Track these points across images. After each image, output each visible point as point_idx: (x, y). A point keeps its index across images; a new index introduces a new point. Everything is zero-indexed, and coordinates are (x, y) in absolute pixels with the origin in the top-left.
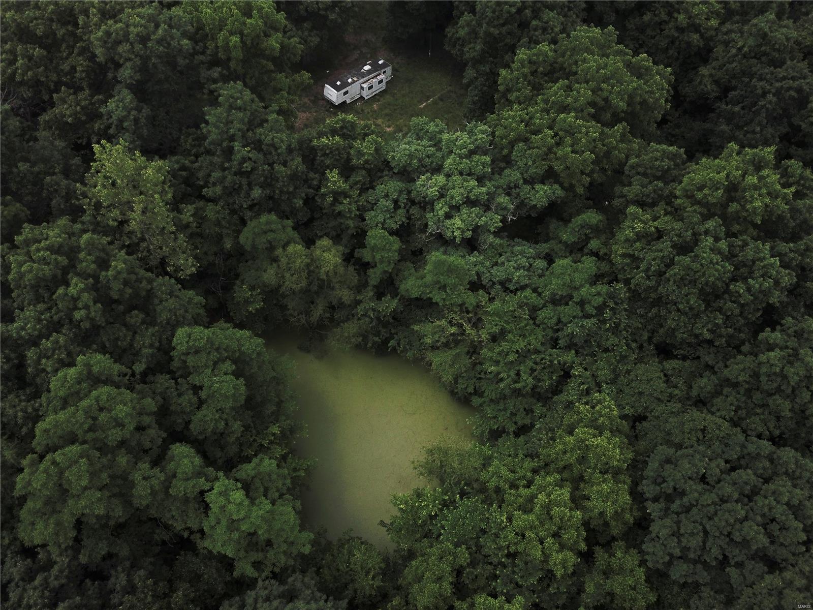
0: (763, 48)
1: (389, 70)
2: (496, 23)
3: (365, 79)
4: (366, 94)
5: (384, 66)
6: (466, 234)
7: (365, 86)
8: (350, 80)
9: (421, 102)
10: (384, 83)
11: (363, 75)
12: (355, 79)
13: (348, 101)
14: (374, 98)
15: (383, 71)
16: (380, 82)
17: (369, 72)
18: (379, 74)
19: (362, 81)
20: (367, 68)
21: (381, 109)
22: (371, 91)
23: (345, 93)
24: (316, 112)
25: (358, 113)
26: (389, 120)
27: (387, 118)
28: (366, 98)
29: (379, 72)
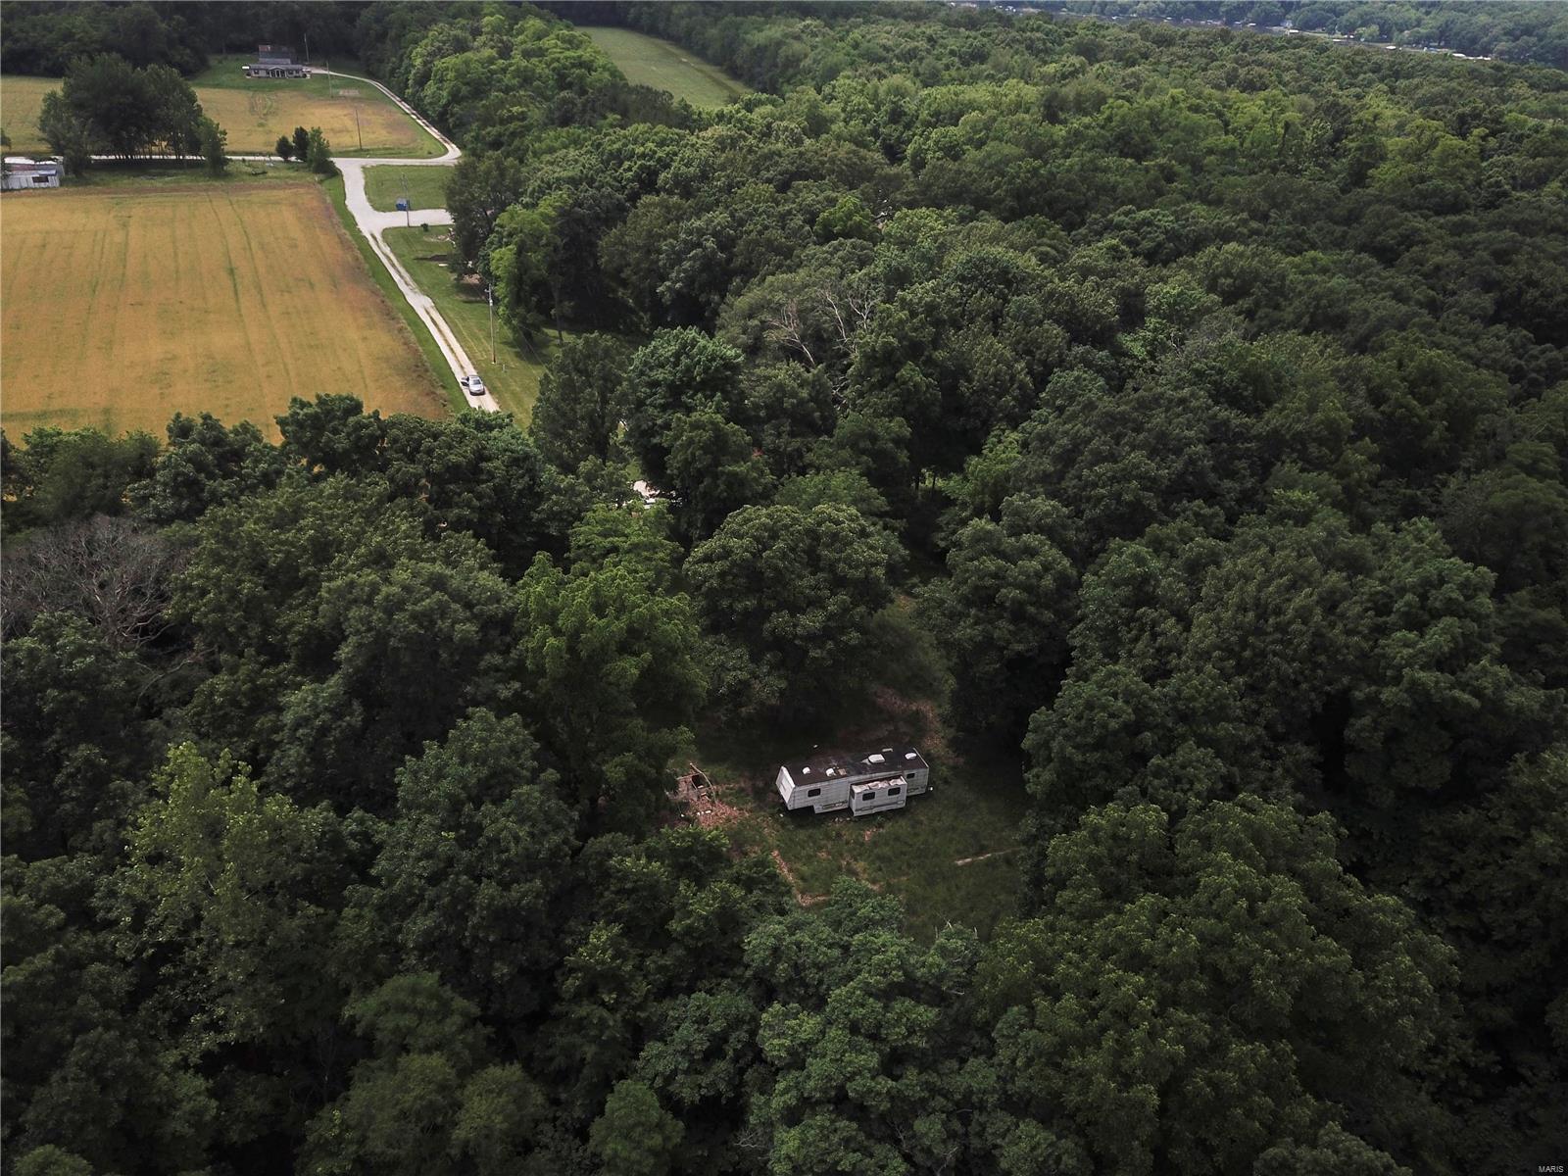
1: (923, 774)
3: (862, 777)
4: (857, 807)
5: (916, 764)
7: (858, 789)
8: (830, 772)
9: (963, 854)
10: (903, 795)
11: (861, 769)
12: (842, 772)
13: (818, 809)
14: (867, 819)
15: (906, 773)
16: (895, 791)
17: (877, 766)
18: (897, 777)
19: (855, 779)
20: (875, 758)
21: (875, 844)
22: (868, 803)
23: (812, 793)
24: (751, 811)
25: (828, 837)
26: (880, 869)
27: (878, 864)
28: (856, 814)
29: (898, 773)
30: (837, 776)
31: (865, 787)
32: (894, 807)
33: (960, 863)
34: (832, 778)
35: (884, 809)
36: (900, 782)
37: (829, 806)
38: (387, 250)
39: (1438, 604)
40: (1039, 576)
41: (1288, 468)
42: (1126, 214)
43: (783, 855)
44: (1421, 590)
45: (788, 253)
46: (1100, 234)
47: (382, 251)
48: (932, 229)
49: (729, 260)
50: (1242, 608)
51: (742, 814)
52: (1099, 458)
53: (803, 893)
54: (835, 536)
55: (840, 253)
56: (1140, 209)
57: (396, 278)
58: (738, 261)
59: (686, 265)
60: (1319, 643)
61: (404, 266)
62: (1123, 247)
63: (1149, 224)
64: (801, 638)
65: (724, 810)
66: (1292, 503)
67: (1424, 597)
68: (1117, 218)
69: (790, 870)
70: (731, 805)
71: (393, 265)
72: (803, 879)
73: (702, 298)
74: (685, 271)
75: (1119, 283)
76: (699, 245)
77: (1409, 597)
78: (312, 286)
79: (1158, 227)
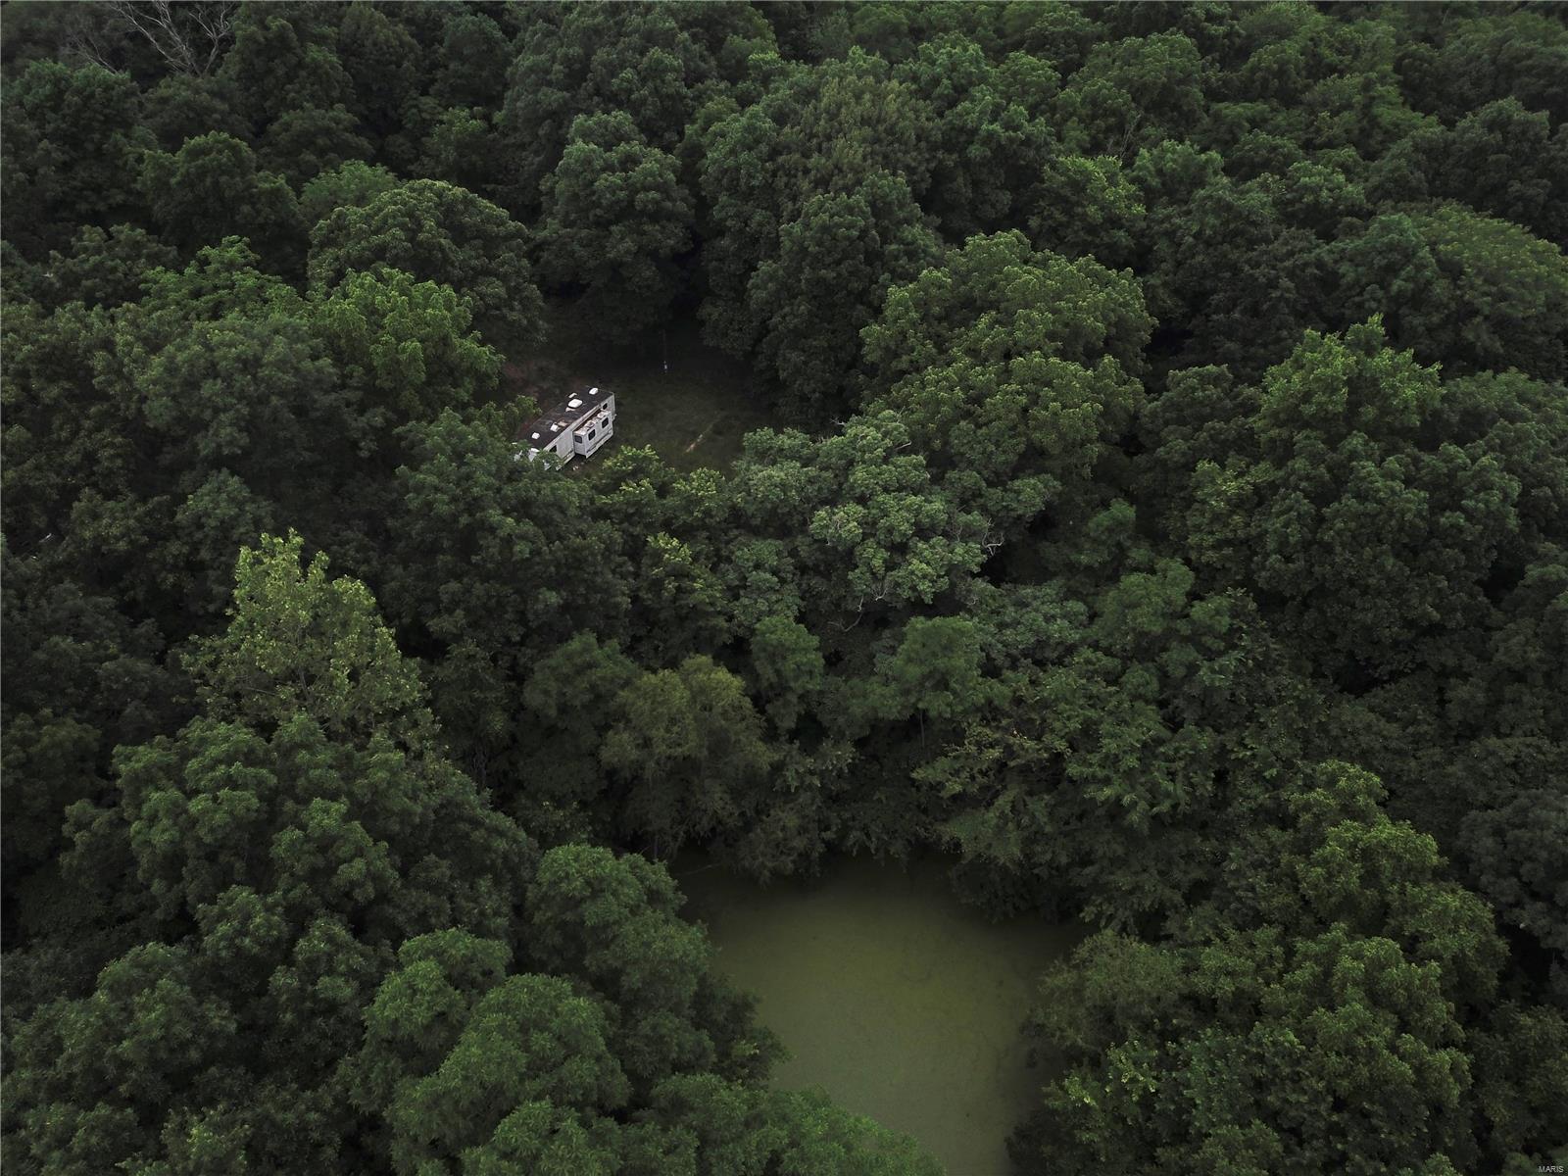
0: (1232, 226)
1: (611, 400)
2: (828, 260)
3: (579, 421)
4: (587, 448)
5: (600, 397)
6: (939, 584)
7: (582, 433)
8: (554, 428)
9: (685, 443)
10: (610, 425)
11: (573, 416)
12: (563, 424)
14: (601, 453)
15: (602, 405)
16: (605, 423)
17: (581, 410)
18: (599, 411)
19: (574, 425)
20: (575, 403)
23: (552, 451)
28: (589, 453)
29: (596, 408)
30: (562, 429)
31: (585, 428)
32: (612, 434)
34: (558, 432)
35: (604, 441)
36: (603, 416)
37: (566, 457)
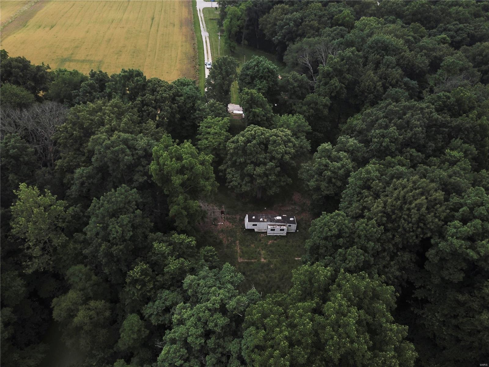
1: (293, 226)
3: (273, 223)
4: (270, 233)
5: (292, 222)
7: (269, 227)
8: (261, 219)
10: (285, 231)
11: (273, 221)
12: (266, 220)
14: (274, 237)
15: (288, 224)
16: (282, 230)
17: (278, 221)
19: (269, 223)
20: (279, 218)
21: (271, 246)
22: (273, 232)
23: (254, 225)
24: (235, 226)
25: (256, 240)
26: (269, 255)
27: (269, 253)
28: (268, 234)
29: (285, 224)
30: (263, 221)
31: (272, 227)
32: (282, 235)
33: (296, 259)
34: (262, 221)
35: (278, 235)
36: (285, 227)
37: (260, 230)
38: (202, 15)
39: (476, 214)
40: (340, 169)
41: (457, 142)
42: (454, 25)
43: (240, 243)
44: (472, 206)
45: (318, 30)
46: (441, 32)
47: (201, 15)
48: (372, 25)
49: (297, 31)
50: (397, 199)
51: (232, 226)
52: (380, 127)
53: (241, 257)
54: (275, 142)
55: (335, 32)
56: (460, 24)
57: (201, 25)
58: (300, 32)
59: (283, 31)
60: (422, 219)
61: (205, 22)
62: (448, 38)
63: (462, 30)
64: (256, 175)
65: (228, 224)
66: (450, 156)
67: (472, 209)
68: (450, 26)
69: (240, 249)
70: (230, 222)
71: (202, 21)
72: (242, 252)
73: (287, 43)
74: (282, 33)
75: (435, 54)
76: (288, 24)
77: (465, 208)
78: (174, 25)
79: (465, 31)
